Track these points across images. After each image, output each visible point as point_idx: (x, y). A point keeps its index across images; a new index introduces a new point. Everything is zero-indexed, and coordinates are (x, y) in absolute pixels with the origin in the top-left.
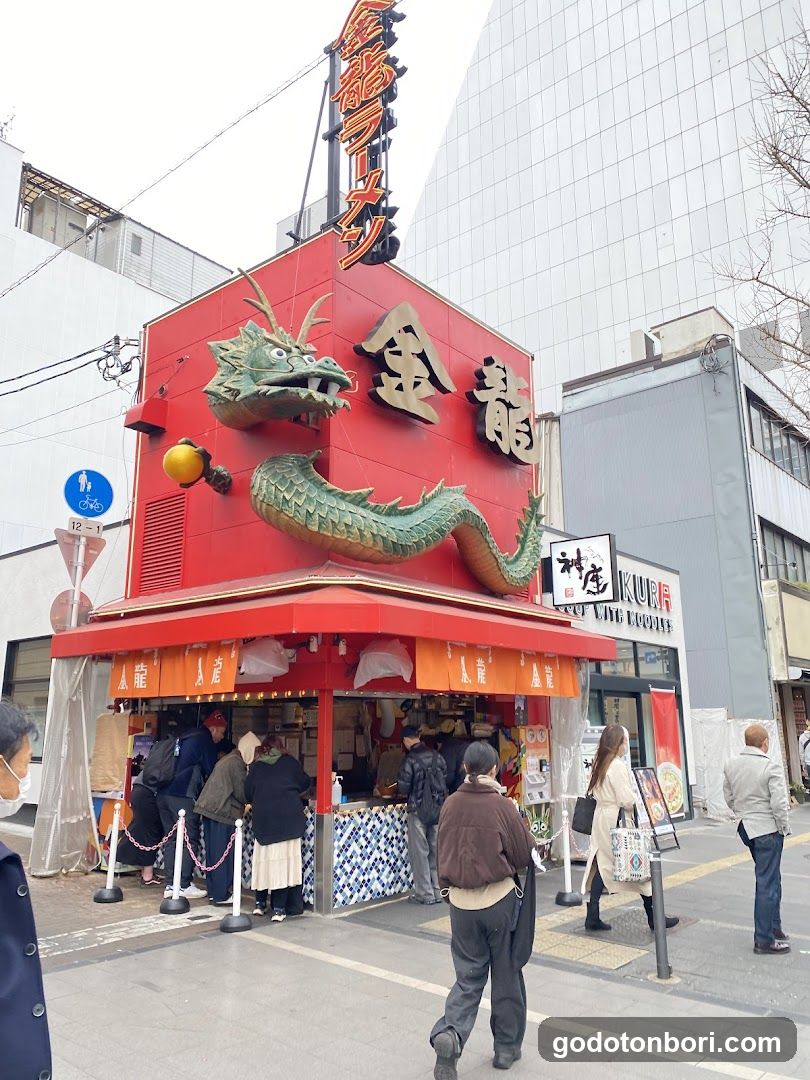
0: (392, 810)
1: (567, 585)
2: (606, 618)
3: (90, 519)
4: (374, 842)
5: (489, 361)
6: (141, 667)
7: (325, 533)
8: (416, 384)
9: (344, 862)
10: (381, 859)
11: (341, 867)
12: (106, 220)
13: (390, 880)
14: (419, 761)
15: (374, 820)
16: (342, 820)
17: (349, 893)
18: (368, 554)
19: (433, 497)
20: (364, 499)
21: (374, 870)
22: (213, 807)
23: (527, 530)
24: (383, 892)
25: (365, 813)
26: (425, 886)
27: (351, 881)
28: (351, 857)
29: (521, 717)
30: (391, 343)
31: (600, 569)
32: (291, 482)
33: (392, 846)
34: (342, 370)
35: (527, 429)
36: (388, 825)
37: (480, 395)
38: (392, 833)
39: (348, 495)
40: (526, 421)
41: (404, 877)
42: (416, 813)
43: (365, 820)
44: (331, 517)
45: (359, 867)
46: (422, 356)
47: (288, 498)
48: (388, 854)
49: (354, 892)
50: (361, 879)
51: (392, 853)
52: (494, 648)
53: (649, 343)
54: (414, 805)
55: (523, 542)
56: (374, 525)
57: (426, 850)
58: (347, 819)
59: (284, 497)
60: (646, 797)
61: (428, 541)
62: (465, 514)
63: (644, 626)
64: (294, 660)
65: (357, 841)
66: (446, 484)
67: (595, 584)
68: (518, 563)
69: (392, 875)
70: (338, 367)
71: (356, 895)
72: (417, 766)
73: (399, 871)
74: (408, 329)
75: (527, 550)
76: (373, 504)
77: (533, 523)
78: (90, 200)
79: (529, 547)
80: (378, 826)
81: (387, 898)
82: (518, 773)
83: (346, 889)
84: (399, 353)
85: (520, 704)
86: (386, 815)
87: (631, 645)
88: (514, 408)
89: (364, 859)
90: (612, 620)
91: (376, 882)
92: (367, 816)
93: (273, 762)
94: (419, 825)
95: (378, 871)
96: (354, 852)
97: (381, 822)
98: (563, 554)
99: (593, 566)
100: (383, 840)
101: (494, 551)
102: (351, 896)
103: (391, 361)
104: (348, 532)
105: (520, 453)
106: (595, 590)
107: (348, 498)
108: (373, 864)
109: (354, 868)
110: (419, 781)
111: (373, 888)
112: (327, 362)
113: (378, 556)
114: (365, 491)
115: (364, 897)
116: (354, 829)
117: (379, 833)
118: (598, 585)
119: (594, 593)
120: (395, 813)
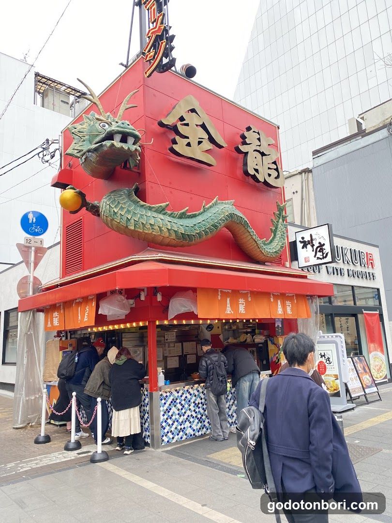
0: (198, 387)
1: (306, 256)
2: (334, 274)
3: (36, 237)
4: (186, 406)
5: (249, 129)
6: (56, 314)
7: (139, 230)
8: (200, 143)
9: (167, 419)
10: (192, 415)
11: (166, 422)
12: (79, 97)
13: (198, 427)
14: (210, 359)
15: (186, 394)
16: (165, 395)
17: (171, 436)
18: (167, 241)
19: (211, 207)
20: (164, 210)
21: (187, 422)
22: (93, 390)
23: (277, 225)
24: (194, 434)
25: (180, 390)
26: (217, 431)
27: (173, 429)
28: (172, 415)
29: (280, 331)
30: (182, 119)
31: (324, 244)
32: (118, 202)
33: (199, 408)
34: (133, 128)
35: (275, 167)
36: (195, 396)
37: (243, 148)
38: (198, 401)
39: (153, 207)
40: (275, 163)
41: (207, 425)
42: (210, 389)
43: (180, 394)
44: (141, 220)
45: (177, 421)
46: (203, 126)
47: (116, 211)
48: (196, 413)
49: (175, 436)
50: (179, 427)
51: (199, 412)
52: (252, 293)
53: (359, 124)
54: (208, 384)
55: (275, 232)
56: (169, 224)
57: (217, 410)
58: (168, 394)
59: (114, 211)
60: (359, 372)
61: (206, 233)
62: (231, 216)
63: (358, 277)
64: (134, 306)
65: (175, 406)
66: (219, 199)
67: (321, 254)
68: (272, 244)
69: (200, 424)
70: (131, 127)
71: (176, 437)
72: (209, 362)
73: (204, 422)
74: (193, 111)
75: (278, 236)
76: (169, 212)
77: (281, 220)
78: (69, 87)
79: (278, 234)
80: (189, 397)
81: (196, 437)
82: (279, 362)
83: (170, 434)
84: (187, 125)
85: (278, 324)
86: (194, 390)
87: (351, 288)
88: (266, 155)
89: (180, 416)
90: (337, 274)
91: (189, 428)
92: (181, 392)
93: (121, 364)
94: (212, 396)
95: (190, 422)
96: (174, 412)
97: (191, 395)
98: (303, 238)
99: (320, 243)
100: (193, 405)
101: (254, 237)
102: (173, 438)
103: (182, 129)
104: (152, 228)
105: (271, 181)
106: (322, 257)
107: (153, 209)
108: (187, 419)
109: (174, 422)
110: (210, 370)
111: (187, 432)
112: (123, 124)
113: (174, 242)
114: (163, 204)
115: (181, 438)
116: (173, 399)
117: (189, 401)
118: (323, 254)
119: (321, 259)
120: (200, 389)
